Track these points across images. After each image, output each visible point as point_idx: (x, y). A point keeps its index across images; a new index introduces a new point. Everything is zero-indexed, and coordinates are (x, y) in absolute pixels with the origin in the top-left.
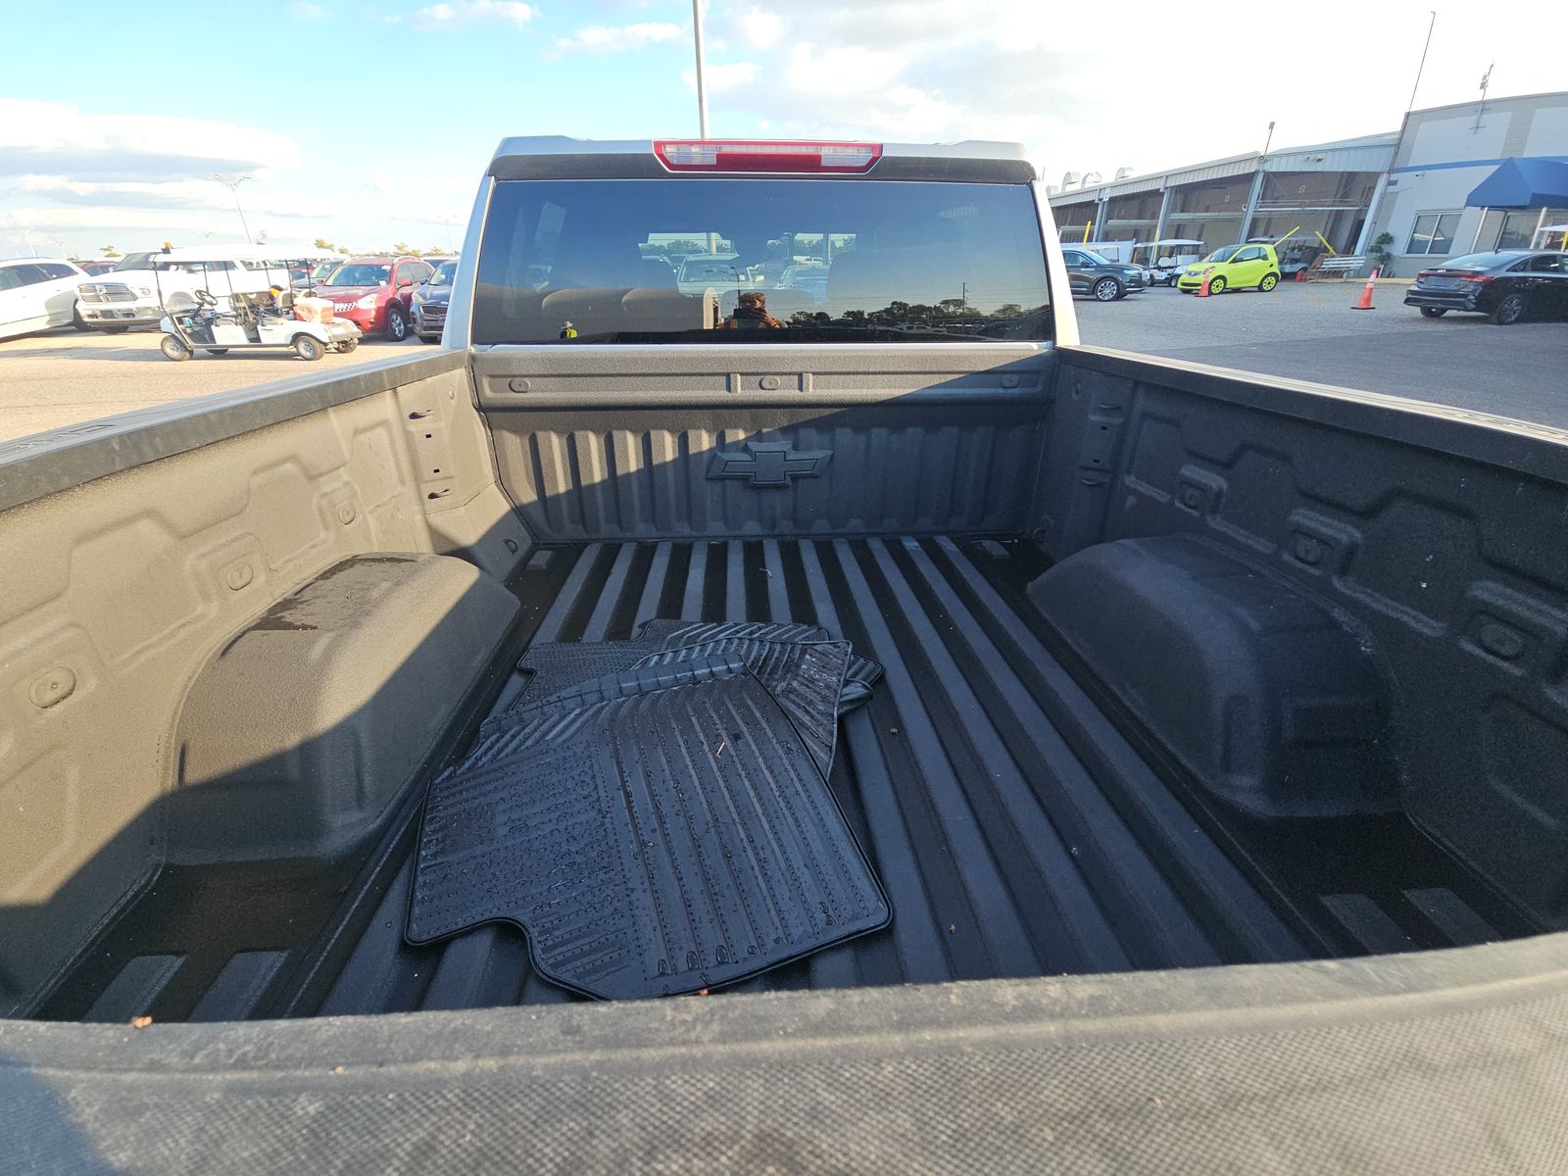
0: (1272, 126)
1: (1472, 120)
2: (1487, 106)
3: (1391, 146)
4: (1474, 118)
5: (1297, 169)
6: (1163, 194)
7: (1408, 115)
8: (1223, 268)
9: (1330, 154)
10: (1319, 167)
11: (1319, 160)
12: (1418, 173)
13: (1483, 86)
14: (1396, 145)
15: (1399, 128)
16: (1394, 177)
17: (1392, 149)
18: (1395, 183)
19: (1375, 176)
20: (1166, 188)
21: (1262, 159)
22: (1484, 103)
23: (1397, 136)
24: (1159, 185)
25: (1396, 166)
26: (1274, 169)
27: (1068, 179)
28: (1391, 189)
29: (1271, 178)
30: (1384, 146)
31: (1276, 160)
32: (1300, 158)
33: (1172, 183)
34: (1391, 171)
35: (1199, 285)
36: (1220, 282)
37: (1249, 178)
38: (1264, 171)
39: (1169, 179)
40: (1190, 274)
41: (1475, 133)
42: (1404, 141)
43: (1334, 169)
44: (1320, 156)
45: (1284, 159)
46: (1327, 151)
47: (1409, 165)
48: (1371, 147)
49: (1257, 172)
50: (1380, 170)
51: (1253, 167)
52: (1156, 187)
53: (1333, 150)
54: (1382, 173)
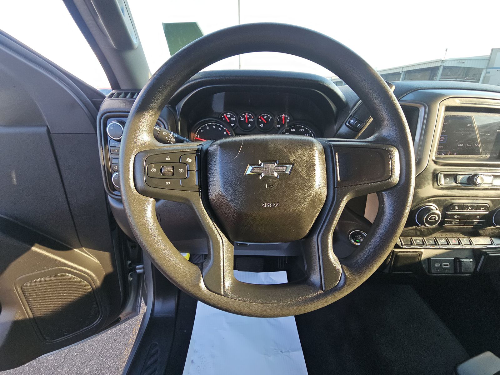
0: (447, 50)
3: (487, 59)
5: (455, 65)
6: (401, 74)
7: (493, 49)
9: (467, 61)
10: (463, 65)
11: (463, 63)
12: (498, 69)
14: (489, 60)
15: (489, 54)
16: (488, 70)
17: (487, 61)
18: (489, 73)
19: (482, 69)
20: (402, 72)
21: (443, 61)
23: (488, 57)
24: (400, 70)
25: (489, 67)
26: (447, 65)
28: (487, 75)
29: (445, 68)
30: (485, 59)
31: (448, 62)
32: (456, 62)
34: (487, 69)
37: (437, 68)
38: (444, 66)
39: (404, 69)
42: (491, 58)
43: (468, 66)
44: (463, 61)
45: (450, 62)
46: (465, 60)
47: (494, 67)
48: (480, 59)
49: (441, 66)
50: (483, 68)
51: (439, 64)
52: (399, 71)
53: (468, 60)
54: (484, 69)
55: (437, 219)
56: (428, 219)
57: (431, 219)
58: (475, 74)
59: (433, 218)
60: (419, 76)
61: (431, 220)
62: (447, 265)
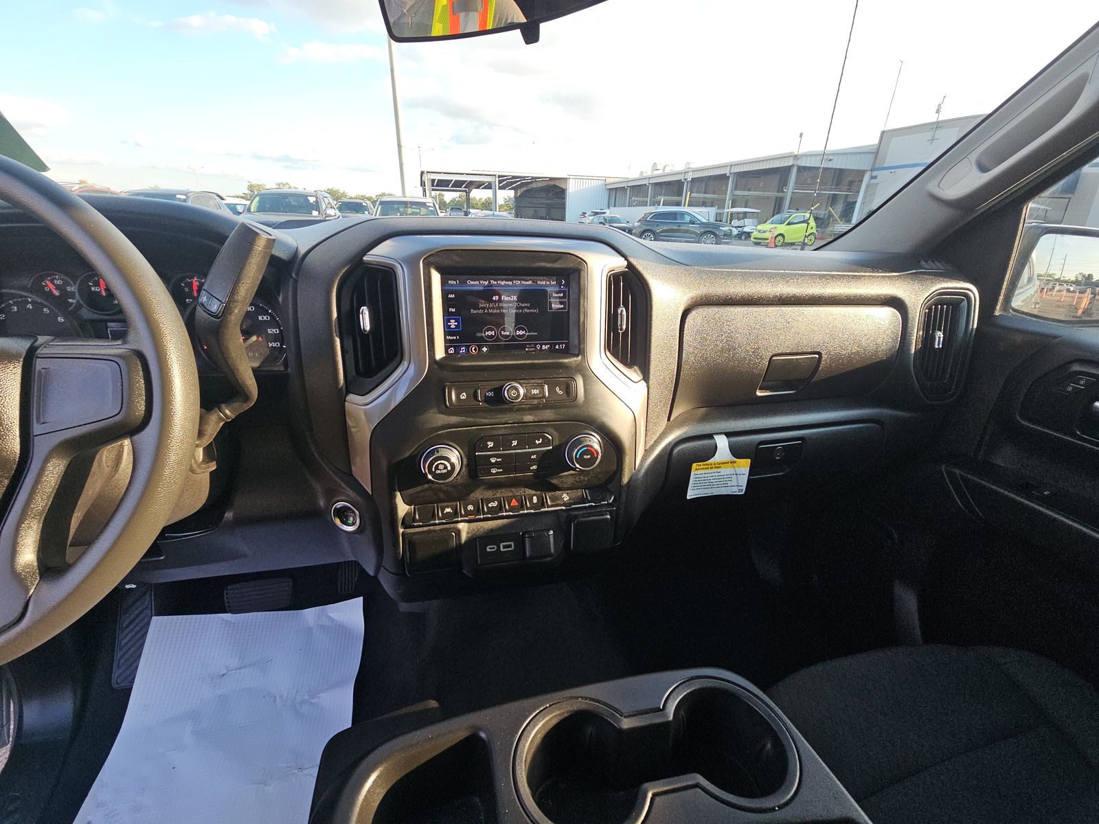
0: (801, 135)
1: (929, 135)
2: (940, 125)
3: (873, 153)
4: (931, 133)
5: (817, 165)
6: (729, 177)
7: (883, 132)
8: (782, 229)
11: (830, 160)
12: (892, 171)
13: (938, 111)
14: (875, 153)
15: (877, 142)
16: (875, 173)
17: (873, 156)
18: (875, 177)
19: (864, 172)
20: (731, 173)
21: (796, 157)
22: (938, 122)
23: (875, 147)
24: (726, 171)
25: (876, 166)
26: (804, 164)
27: (655, 167)
28: (873, 181)
29: (801, 169)
30: (868, 153)
31: (804, 158)
32: (819, 158)
33: (735, 170)
34: (871, 170)
35: (768, 239)
36: (780, 238)
37: (787, 169)
38: (797, 165)
39: (733, 167)
40: (759, 231)
41: (931, 144)
42: (881, 149)
43: (838, 167)
44: (830, 158)
45: (809, 158)
46: (833, 154)
47: (885, 166)
48: (860, 153)
49: (793, 165)
50: (865, 169)
51: (789, 162)
52: (724, 173)
53: (838, 154)
54: (867, 171)
55: (449, 468)
56: (433, 470)
57: (437, 468)
58: (852, 182)
59: (441, 467)
60: (762, 184)
61: (439, 470)
62: (510, 546)
